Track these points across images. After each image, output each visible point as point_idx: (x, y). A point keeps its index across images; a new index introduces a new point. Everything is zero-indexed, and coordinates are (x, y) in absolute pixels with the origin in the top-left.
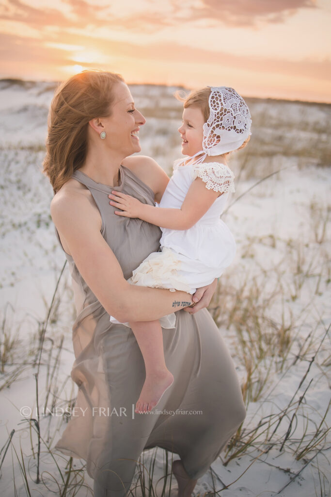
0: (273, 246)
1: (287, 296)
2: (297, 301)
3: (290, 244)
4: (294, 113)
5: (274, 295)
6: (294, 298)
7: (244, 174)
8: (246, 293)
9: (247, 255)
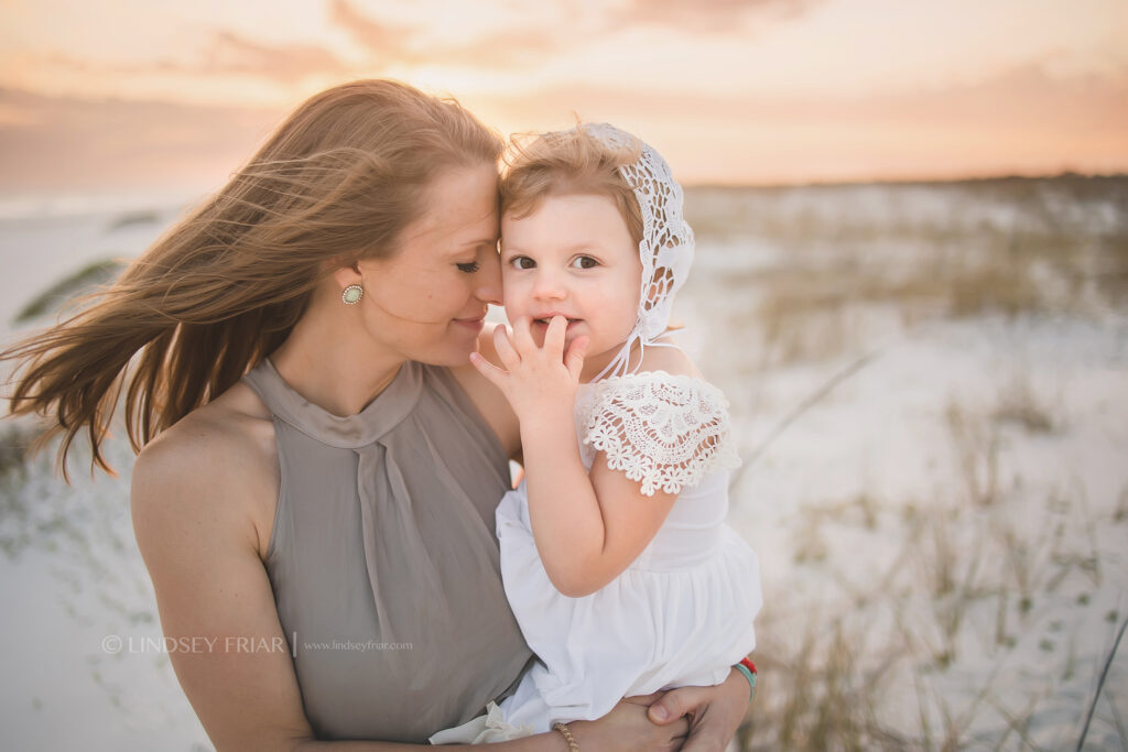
0: (870, 523)
1: (925, 656)
2: (954, 667)
3: (912, 516)
4: (875, 207)
5: (890, 658)
6: (945, 660)
7: (777, 353)
8: (817, 662)
9: (809, 555)
